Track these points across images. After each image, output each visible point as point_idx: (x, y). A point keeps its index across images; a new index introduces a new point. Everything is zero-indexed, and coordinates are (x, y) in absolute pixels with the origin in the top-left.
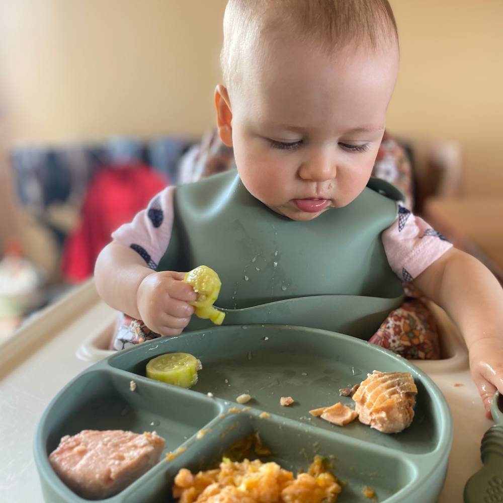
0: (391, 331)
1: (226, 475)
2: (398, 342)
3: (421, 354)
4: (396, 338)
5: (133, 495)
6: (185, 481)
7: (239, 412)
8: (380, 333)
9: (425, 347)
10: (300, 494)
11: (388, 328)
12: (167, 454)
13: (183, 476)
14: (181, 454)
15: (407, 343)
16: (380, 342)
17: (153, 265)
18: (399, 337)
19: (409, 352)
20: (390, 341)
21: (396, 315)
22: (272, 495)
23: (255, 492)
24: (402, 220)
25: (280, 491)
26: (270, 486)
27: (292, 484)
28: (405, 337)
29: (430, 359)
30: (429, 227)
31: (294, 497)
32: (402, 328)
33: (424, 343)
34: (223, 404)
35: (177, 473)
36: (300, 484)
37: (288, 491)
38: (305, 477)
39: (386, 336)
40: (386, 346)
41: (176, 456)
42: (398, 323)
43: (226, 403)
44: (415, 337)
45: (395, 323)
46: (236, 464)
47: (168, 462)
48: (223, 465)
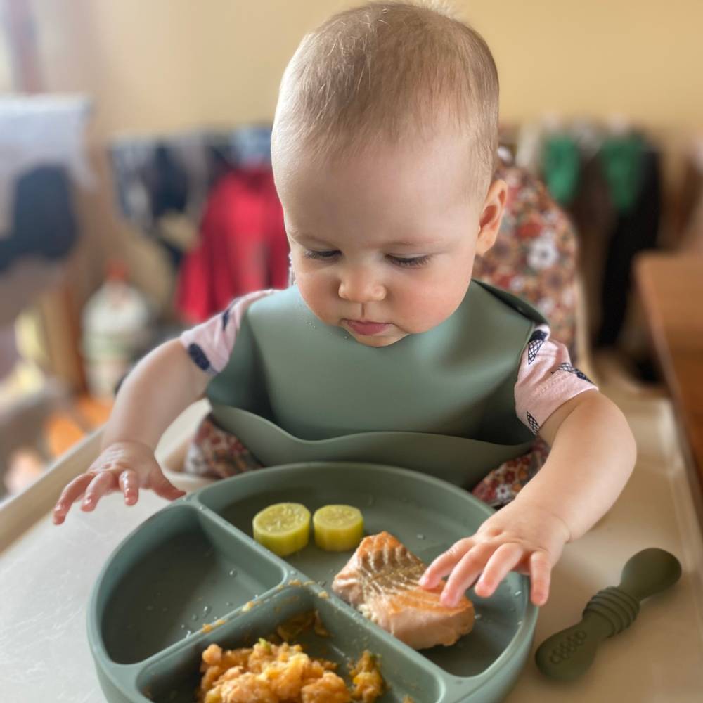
1: (256, 658)
5: (157, 664)
6: (211, 658)
7: (300, 586)
10: (318, 695)
12: (204, 625)
13: (211, 652)
14: (218, 626)
22: (291, 690)
23: (274, 683)
24: (532, 350)
25: (301, 687)
26: (290, 681)
27: (314, 682)
31: (312, 697)
34: (289, 572)
35: (206, 648)
36: (321, 685)
37: (307, 689)
38: (331, 677)
40: (490, 497)
41: (212, 629)
43: (292, 572)
46: (273, 646)
47: (203, 634)
48: (256, 646)
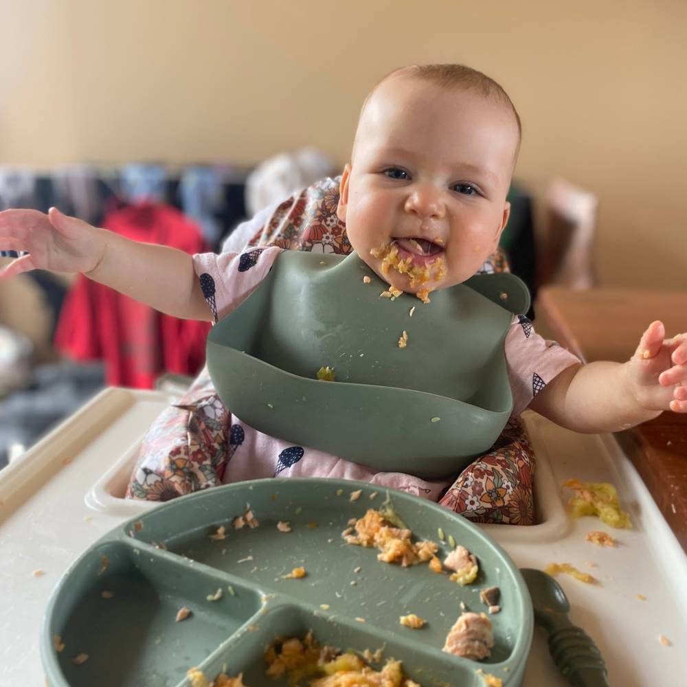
0: (469, 490)
2: (477, 504)
3: (506, 519)
4: (475, 499)
8: (455, 491)
9: (511, 510)
11: (467, 486)
15: (489, 506)
16: (455, 502)
18: (479, 498)
19: (491, 516)
20: (467, 502)
21: (478, 469)
28: (487, 498)
29: (516, 524)
32: (484, 486)
33: (509, 506)
39: (463, 497)
40: (460, 509)
42: (479, 480)
44: (499, 497)
45: (475, 480)
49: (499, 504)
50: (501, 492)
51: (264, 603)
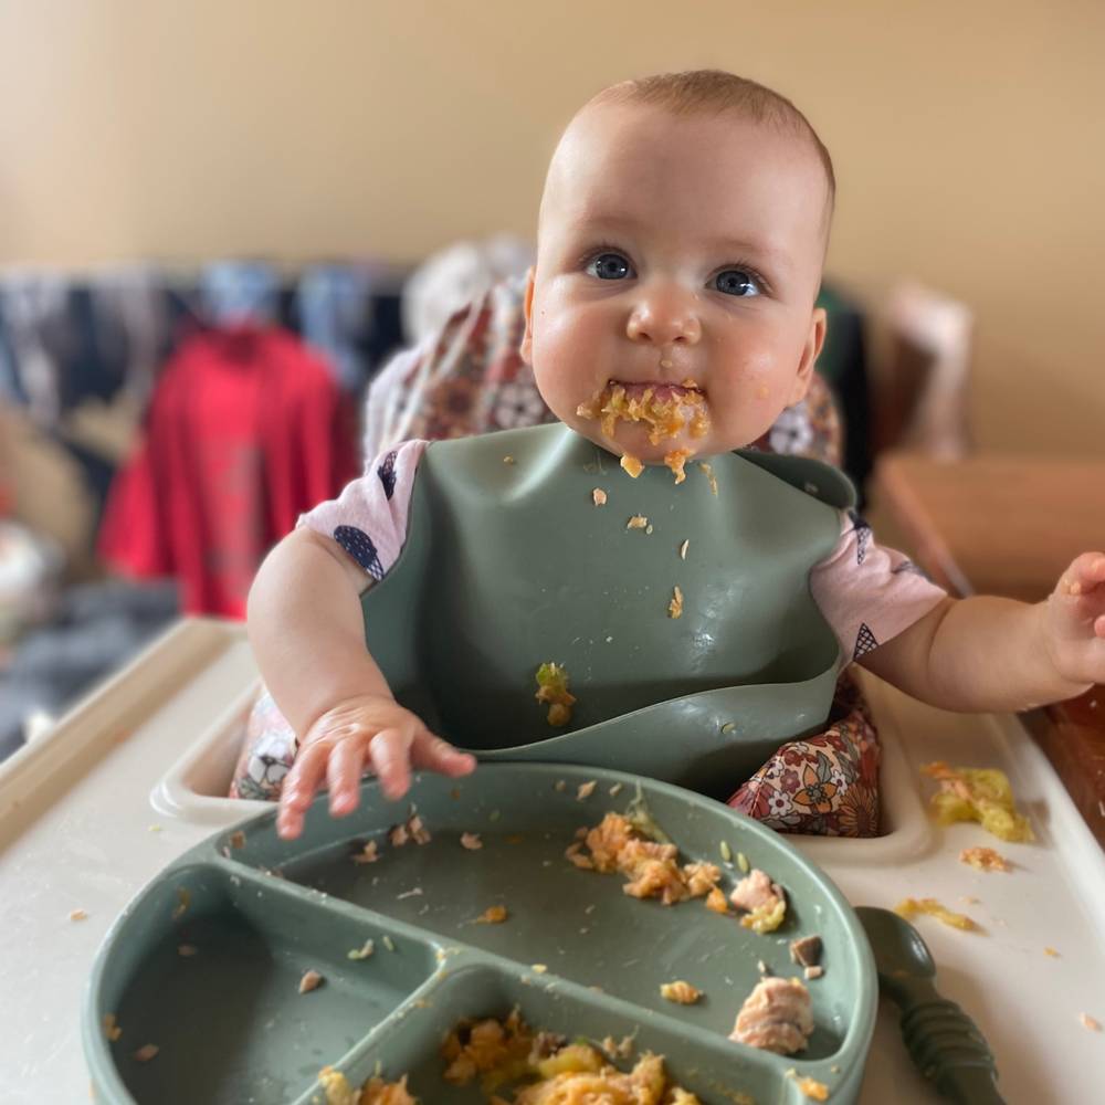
0: (776, 783)
2: (787, 806)
4: (784, 797)
8: (754, 785)
9: (842, 819)
11: (771, 776)
15: (807, 810)
16: (752, 801)
17: (379, 571)
18: (792, 796)
19: (809, 828)
20: (772, 802)
21: (793, 752)
28: (804, 798)
30: (906, 558)
32: (800, 778)
33: (840, 813)
39: (765, 792)
40: (760, 813)
42: (793, 768)
44: (824, 798)
45: (786, 767)
49: (824, 808)
50: (828, 790)
51: (442, 963)
